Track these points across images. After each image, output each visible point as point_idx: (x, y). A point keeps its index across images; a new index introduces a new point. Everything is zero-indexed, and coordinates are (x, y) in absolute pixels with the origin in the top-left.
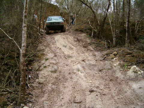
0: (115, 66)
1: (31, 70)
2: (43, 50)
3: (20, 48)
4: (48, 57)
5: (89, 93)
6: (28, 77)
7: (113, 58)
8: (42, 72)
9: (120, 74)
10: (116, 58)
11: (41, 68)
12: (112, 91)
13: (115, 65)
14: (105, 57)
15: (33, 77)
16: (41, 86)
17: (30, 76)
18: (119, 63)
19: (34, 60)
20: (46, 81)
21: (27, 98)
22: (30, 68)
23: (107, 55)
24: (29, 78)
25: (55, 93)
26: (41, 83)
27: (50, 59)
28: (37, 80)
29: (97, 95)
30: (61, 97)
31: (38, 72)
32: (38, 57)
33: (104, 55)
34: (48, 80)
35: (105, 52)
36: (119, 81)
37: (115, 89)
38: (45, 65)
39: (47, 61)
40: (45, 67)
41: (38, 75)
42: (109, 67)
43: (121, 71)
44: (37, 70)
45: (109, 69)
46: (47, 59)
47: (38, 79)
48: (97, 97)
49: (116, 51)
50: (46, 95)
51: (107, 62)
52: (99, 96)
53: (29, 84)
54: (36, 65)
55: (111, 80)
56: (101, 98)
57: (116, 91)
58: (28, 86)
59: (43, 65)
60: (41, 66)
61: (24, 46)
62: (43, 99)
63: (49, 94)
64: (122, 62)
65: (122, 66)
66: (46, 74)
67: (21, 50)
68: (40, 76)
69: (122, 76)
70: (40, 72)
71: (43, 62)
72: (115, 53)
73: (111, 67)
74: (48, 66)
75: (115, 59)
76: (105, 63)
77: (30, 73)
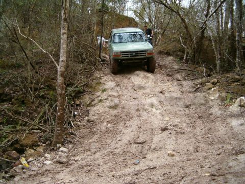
0: (212, 100)
1: (77, 105)
2: (100, 78)
3: (57, 65)
4: (106, 87)
5: (160, 132)
6: (73, 113)
7: (210, 89)
8: (95, 108)
9: (217, 109)
10: (215, 88)
11: (93, 103)
12: (198, 130)
13: (213, 98)
14: (198, 88)
15: (81, 114)
16: (90, 124)
17: (76, 113)
18: (220, 96)
19: (84, 91)
20: (100, 119)
21: (67, 137)
22: (78, 103)
23: (202, 84)
24: (75, 116)
25: (110, 134)
26: (91, 121)
27: (109, 90)
28: (86, 118)
29: (170, 133)
30: (119, 138)
31: (88, 108)
32: (91, 87)
33: (197, 85)
34: (102, 118)
35: (200, 81)
36: (212, 118)
37: (202, 127)
38: (100, 98)
39: (105, 92)
40: (101, 101)
41: (88, 111)
42: (203, 102)
43: (220, 105)
44: (88, 106)
45: (202, 104)
46: (104, 91)
47: (88, 116)
48: (170, 135)
49: (217, 79)
50: (96, 137)
51: (199, 94)
52: (173, 134)
53: (73, 122)
54: (86, 99)
55: (199, 117)
56: (175, 137)
57: (203, 131)
58: (71, 125)
59: (98, 98)
60: (94, 100)
61: (62, 61)
62: (91, 141)
63: (101, 135)
64: (224, 94)
65: (223, 100)
66: (101, 111)
67: (59, 67)
68: (91, 113)
69: (220, 112)
70: (92, 108)
71: (98, 94)
72: (215, 80)
73: (206, 101)
74: (106, 99)
75: (213, 89)
76: (196, 95)
77: (77, 109)
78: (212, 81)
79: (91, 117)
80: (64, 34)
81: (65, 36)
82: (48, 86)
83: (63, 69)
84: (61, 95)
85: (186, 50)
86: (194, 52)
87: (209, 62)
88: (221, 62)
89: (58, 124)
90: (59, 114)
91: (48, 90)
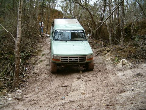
0: (107, 61)
1: (27, 64)
2: (41, 47)
3: (15, 40)
4: (44, 53)
5: (77, 80)
6: (24, 69)
7: (106, 54)
8: (38, 66)
9: (110, 66)
10: (108, 54)
11: (37, 63)
12: (99, 78)
13: (107, 59)
14: (99, 54)
15: (29, 69)
16: (35, 75)
17: (26, 69)
18: (111, 58)
19: (31, 55)
20: (41, 72)
21: (21, 83)
22: (28, 62)
23: (101, 51)
24: (26, 70)
25: (47, 82)
26: (36, 74)
27: (46, 55)
28: (33, 72)
29: (83, 81)
30: (52, 84)
31: (34, 66)
32: (35, 53)
33: (98, 52)
34: (42, 72)
35: (99, 49)
36: (107, 71)
37: (101, 77)
38: (41, 59)
39: (44, 56)
40: (41, 61)
41: (34, 67)
42: (101, 62)
43: (111, 64)
44: (34, 64)
45: (101, 63)
46: (43, 55)
47: (34, 70)
48: (82, 82)
49: (110, 48)
50: (38, 83)
51: (99, 57)
52: (84, 81)
53: (25, 74)
54: (33, 60)
55: (99, 71)
56: (86, 83)
57: (102, 79)
58: (24, 76)
59: (39, 60)
60: (37, 61)
61: (18, 37)
62: (35, 85)
63: (41, 82)
64: (114, 57)
65: (113, 60)
66: (41, 67)
67: (16, 41)
68: (36, 68)
69: (111, 68)
70: (36, 66)
71: (39, 57)
72: (108, 49)
73: (103, 61)
74: (44, 60)
75: (107, 54)
76: (97, 58)
77: (27, 66)
78: (107, 49)
79: (35, 71)
80: (19, 21)
81: (20, 22)
82: (9, 52)
83: (19, 42)
84: (17, 58)
85: (92, 31)
86: (97, 32)
87: (105, 38)
88: (112, 38)
89: (16, 75)
90: (16, 69)
91: (9, 54)
